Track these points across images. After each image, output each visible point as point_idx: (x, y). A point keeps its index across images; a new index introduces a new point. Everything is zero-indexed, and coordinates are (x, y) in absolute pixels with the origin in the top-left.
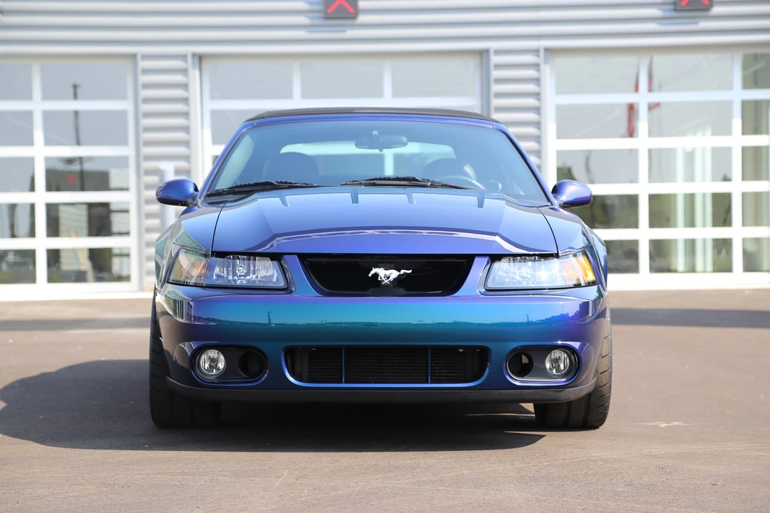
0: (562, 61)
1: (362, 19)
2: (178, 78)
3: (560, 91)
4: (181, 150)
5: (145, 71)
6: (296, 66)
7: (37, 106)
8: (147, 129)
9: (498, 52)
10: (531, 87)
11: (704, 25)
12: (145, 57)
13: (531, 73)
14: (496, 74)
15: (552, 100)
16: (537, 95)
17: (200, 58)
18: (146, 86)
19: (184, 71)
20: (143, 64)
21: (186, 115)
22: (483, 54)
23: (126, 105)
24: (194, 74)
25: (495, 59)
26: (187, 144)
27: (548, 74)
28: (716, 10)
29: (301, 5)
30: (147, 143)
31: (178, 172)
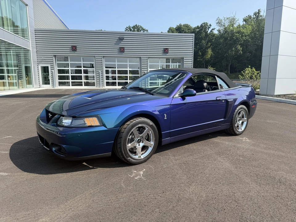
0: (150, 59)
1: (125, 52)
2: (101, 59)
4: (101, 69)
5: (96, 58)
6: (116, 58)
7: (82, 62)
8: (97, 66)
10: (146, 62)
11: (167, 55)
12: (96, 56)
13: (146, 60)
14: (142, 60)
15: (149, 64)
16: (147, 63)
17: (104, 57)
18: (96, 60)
19: (102, 58)
21: (102, 64)
22: (140, 58)
23: (94, 63)
25: (142, 58)
26: (102, 68)
27: (148, 61)
28: (169, 53)
29: (117, 50)
30: (97, 68)
31: (101, 72)
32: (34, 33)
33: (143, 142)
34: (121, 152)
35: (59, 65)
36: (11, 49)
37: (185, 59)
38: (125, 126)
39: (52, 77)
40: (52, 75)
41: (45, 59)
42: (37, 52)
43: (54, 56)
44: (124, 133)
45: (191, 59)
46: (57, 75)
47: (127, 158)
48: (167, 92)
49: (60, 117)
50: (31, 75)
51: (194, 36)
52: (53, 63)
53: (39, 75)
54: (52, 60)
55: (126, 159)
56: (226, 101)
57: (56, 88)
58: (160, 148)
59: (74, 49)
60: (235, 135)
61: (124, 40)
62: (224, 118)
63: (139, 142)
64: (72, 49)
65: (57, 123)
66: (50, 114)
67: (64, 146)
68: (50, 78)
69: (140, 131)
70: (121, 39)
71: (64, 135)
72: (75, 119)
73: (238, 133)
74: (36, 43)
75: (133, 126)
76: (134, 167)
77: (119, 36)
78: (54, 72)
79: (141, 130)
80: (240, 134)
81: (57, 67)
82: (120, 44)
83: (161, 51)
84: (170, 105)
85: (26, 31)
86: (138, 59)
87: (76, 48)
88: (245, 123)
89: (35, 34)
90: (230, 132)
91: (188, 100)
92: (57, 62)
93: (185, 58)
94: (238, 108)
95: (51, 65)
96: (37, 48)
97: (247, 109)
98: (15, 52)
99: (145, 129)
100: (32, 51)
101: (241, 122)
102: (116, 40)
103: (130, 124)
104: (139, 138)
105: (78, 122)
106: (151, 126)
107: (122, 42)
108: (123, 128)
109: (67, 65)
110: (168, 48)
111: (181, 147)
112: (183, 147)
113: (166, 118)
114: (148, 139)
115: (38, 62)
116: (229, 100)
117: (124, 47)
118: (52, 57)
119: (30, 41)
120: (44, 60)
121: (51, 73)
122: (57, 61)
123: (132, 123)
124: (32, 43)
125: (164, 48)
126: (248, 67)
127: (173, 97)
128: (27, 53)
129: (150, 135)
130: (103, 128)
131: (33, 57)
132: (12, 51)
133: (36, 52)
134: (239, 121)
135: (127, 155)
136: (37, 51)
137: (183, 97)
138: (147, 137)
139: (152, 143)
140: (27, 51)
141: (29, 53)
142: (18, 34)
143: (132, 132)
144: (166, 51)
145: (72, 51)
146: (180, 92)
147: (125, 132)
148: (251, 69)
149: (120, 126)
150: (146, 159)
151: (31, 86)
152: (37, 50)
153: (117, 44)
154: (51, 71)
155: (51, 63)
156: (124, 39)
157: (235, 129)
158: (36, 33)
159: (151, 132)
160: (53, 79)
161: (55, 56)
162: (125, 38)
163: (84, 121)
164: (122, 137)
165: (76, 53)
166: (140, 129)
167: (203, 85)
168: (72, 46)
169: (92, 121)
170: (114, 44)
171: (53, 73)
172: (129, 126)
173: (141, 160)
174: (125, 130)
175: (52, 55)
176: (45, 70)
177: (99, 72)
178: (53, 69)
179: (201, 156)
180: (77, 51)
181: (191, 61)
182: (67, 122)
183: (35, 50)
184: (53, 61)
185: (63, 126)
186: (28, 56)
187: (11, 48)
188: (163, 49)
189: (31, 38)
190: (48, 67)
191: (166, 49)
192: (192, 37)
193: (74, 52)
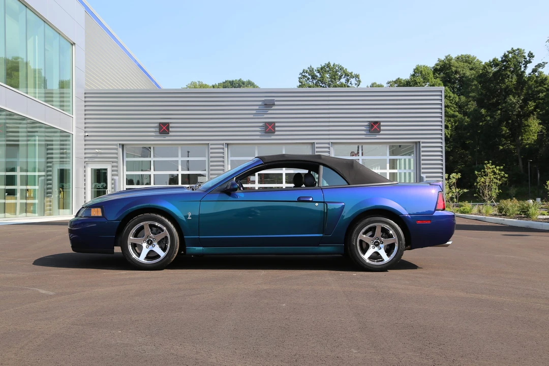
0: (336, 146)
1: (276, 133)
2: (222, 151)
5: (211, 149)
6: (256, 147)
7: (180, 159)
8: (211, 166)
9: (317, 143)
11: (378, 137)
12: (212, 144)
13: (327, 150)
14: (316, 150)
17: (228, 145)
18: (212, 153)
19: (223, 149)
20: (211, 146)
21: (223, 162)
22: (313, 144)
23: (206, 158)
24: (226, 149)
25: (316, 145)
27: (332, 149)
28: (382, 132)
29: (258, 129)
30: (212, 170)
32: (84, 99)
35: (131, 166)
36: (36, 134)
37: (422, 145)
40: (112, 188)
41: (101, 153)
42: (87, 138)
43: (121, 146)
45: (440, 145)
46: (123, 186)
50: (69, 189)
51: (443, 92)
52: (117, 162)
53: (87, 189)
54: (117, 154)
59: (164, 129)
61: (274, 107)
64: (160, 130)
70: (268, 105)
74: (85, 119)
77: (263, 99)
78: (117, 181)
81: (125, 170)
82: (265, 116)
83: (363, 129)
85: (68, 95)
86: (309, 148)
87: (168, 127)
89: (85, 102)
92: (126, 159)
93: (423, 143)
95: (113, 167)
96: (86, 130)
98: (43, 138)
100: (77, 136)
102: (257, 107)
107: (270, 112)
109: (147, 166)
110: (380, 122)
115: (87, 160)
117: (274, 123)
118: (117, 149)
119: (74, 116)
120: (99, 155)
121: (112, 184)
122: (127, 157)
124: (77, 119)
125: (369, 122)
128: (66, 140)
131: (77, 148)
132: (39, 136)
133: (84, 137)
140: (65, 136)
141: (69, 141)
142: (52, 101)
144: (374, 127)
145: (158, 134)
151: (68, 211)
152: (87, 134)
153: (257, 116)
154: (112, 179)
155: (113, 162)
156: (274, 105)
158: (87, 99)
161: (123, 145)
162: (276, 103)
165: (167, 138)
168: (160, 123)
170: (252, 116)
171: (115, 182)
175: (116, 145)
176: (100, 177)
178: (117, 175)
180: (170, 134)
181: (440, 149)
183: (83, 134)
184: (117, 158)
186: (67, 147)
187: (37, 132)
188: (366, 124)
189: (77, 110)
190: (106, 169)
191: (376, 123)
192: (440, 94)
193: (164, 137)
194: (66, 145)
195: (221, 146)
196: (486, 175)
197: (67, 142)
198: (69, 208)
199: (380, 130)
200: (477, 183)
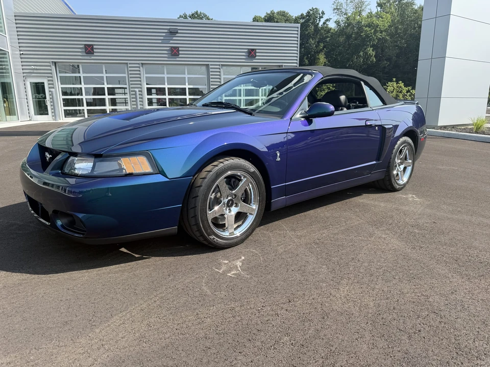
0: (224, 68)
1: (180, 56)
2: (138, 69)
3: (224, 74)
4: (139, 86)
5: (130, 67)
6: (165, 67)
7: (105, 75)
8: (131, 81)
9: (211, 65)
10: (218, 73)
11: (254, 61)
12: (130, 64)
13: (218, 70)
14: (211, 70)
15: (223, 77)
16: (220, 75)
17: (142, 64)
18: (130, 71)
19: (139, 67)
21: (140, 78)
22: (207, 65)
23: (126, 75)
24: (141, 68)
25: (210, 67)
26: (141, 84)
27: (222, 71)
28: (257, 57)
29: (166, 52)
30: (131, 84)
31: (139, 91)
32: (14, 21)
33: (236, 206)
34: (197, 224)
35: (64, 80)
38: (203, 174)
39: (53, 102)
40: (51, 99)
41: (37, 69)
42: (22, 56)
43: (54, 64)
44: (202, 188)
46: (60, 98)
47: (209, 236)
48: (277, 109)
49: (68, 158)
50: (13, 99)
51: (299, 28)
52: (52, 77)
53: (28, 99)
54: (51, 70)
55: (206, 239)
56: (382, 128)
57: (60, 121)
58: (268, 215)
59: (89, 50)
60: (394, 190)
61: (177, 35)
62: (376, 160)
63: (229, 205)
64: (86, 50)
65: (62, 170)
66: (47, 154)
67: (81, 216)
68: (48, 104)
69: (231, 185)
70: (173, 33)
71: (80, 193)
72: (101, 159)
73: (398, 187)
74: (18, 39)
75: (218, 175)
76: (221, 252)
77: (169, 27)
78: (54, 93)
79: (233, 181)
80: (402, 188)
81: (59, 83)
82: (171, 42)
83: (243, 54)
84: (287, 133)
86: (204, 68)
87: (93, 49)
88: (409, 169)
89: (16, 24)
90: (385, 185)
91: (319, 123)
92: (59, 75)
93: (285, 66)
94: (399, 142)
95: (49, 81)
96: (21, 49)
97: (412, 144)
99: (240, 180)
100: (13, 54)
101: (402, 167)
102: (164, 34)
103: (212, 169)
104: (229, 198)
105: (107, 167)
106: (252, 175)
107: (174, 38)
108: (198, 178)
109: (78, 80)
110: (256, 49)
111: (303, 214)
112: (305, 213)
113: (278, 159)
114: (246, 199)
115: (25, 75)
116: (386, 127)
117: (178, 47)
118: (50, 66)
119: (7, 36)
120: (35, 71)
121: (50, 95)
122: (60, 73)
123: (217, 168)
124: (10, 39)
125: (248, 49)
126: (391, 81)
127: (291, 119)
128: (3, 58)
129: (249, 192)
130: (160, 178)
131: (14, 64)
134: (399, 166)
135: (209, 231)
136: (20, 54)
137: (308, 119)
138: (244, 196)
139: (255, 207)
140: (2, 54)
141: (6, 58)
143: (218, 186)
144: (251, 54)
145: (85, 54)
146: (303, 109)
147: (203, 185)
148: (397, 84)
149: (193, 174)
150: (243, 237)
151: (15, 117)
152: (22, 53)
153: (165, 41)
154: (50, 91)
155: (48, 77)
156: (177, 33)
157: (393, 181)
158: (17, 22)
159: (253, 186)
160: (53, 105)
161: (55, 63)
162: (179, 31)
163: (120, 165)
164: (198, 196)
165: (93, 58)
166: (230, 181)
167: (339, 99)
168: (85, 45)
169: (136, 165)
170: (160, 41)
171: (52, 94)
172: (211, 173)
173: (235, 240)
174: (203, 181)
175: (49, 62)
176: (39, 89)
177: (135, 91)
178: (53, 88)
179: (343, 228)
180: (95, 54)
182: (83, 166)
183: (18, 52)
184: (51, 73)
185: (76, 176)
186: (5, 63)
188: (246, 50)
189: (9, 31)
190: (43, 83)
191: (253, 50)
192: (297, 29)
193: (90, 56)
194: (4, 62)
195: (138, 65)
196: (324, 90)
197: (5, 60)
198: (15, 115)
199: (256, 56)
200: (318, 95)
